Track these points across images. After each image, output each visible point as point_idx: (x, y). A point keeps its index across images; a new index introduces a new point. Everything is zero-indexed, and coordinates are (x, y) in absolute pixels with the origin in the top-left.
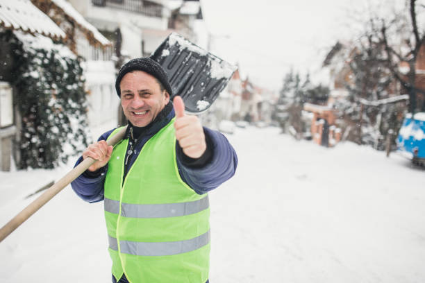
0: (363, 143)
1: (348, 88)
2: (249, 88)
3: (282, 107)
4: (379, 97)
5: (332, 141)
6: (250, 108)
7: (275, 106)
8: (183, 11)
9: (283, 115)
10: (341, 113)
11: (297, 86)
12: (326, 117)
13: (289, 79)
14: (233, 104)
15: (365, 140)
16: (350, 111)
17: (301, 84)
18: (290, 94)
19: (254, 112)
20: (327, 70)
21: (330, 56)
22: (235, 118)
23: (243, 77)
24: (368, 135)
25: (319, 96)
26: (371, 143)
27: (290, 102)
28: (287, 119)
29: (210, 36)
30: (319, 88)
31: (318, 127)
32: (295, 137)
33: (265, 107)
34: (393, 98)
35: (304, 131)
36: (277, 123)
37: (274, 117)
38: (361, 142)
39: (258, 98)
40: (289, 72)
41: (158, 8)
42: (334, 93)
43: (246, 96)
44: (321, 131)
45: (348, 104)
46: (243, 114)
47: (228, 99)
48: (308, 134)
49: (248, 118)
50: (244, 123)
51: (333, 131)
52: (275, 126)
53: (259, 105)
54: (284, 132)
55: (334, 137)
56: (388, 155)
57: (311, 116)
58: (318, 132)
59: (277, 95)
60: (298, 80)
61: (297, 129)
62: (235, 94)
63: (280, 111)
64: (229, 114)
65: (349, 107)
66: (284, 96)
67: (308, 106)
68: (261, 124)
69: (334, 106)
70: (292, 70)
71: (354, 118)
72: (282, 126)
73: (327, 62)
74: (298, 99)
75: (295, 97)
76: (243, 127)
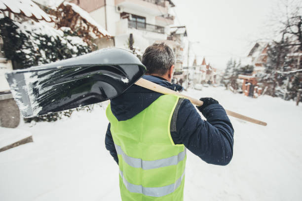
0: (276, 96)
1: (265, 66)
2: (210, 69)
3: (226, 77)
4: (285, 70)
5: (256, 94)
6: (211, 78)
7: (223, 77)
8: (178, 32)
9: (227, 81)
10: (260, 79)
11: (234, 67)
12: (251, 81)
13: (230, 63)
14: (202, 76)
15: (277, 94)
16: (266, 78)
17: (236, 65)
18: (231, 71)
19: (213, 80)
20: (250, 59)
21: (253, 51)
22: (203, 82)
23: (207, 64)
24: (279, 91)
25: (248, 70)
26: (281, 96)
27: (231, 74)
28: (229, 83)
29: (189, 42)
30: (247, 67)
31: (247, 86)
32: (233, 92)
33: (218, 77)
34: (294, 70)
35: (238, 89)
36: (224, 85)
37: (222, 82)
38: (274, 96)
39: (214, 73)
40: (230, 60)
41: (162, 29)
42: (256, 69)
43: (208, 72)
44: (248, 89)
45: (266, 74)
46: (207, 81)
47: (200, 74)
48: (240, 90)
49: (209, 83)
50: (207, 85)
51: (257, 89)
52: (222, 86)
53: (215, 76)
54: (227, 89)
55: (257, 92)
56: (297, 104)
57: (242, 81)
58: (246, 89)
59: (224, 72)
60: (235, 64)
61: (234, 88)
62: (204, 72)
63: (225, 79)
64: (200, 81)
65: (266, 76)
66: (227, 72)
67: (240, 76)
68: (215, 85)
69: (256, 76)
70: (231, 59)
71: (268, 82)
72: (226, 86)
73: (250, 54)
74: (235, 73)
75: (233, 72)
76: (207, 87)
